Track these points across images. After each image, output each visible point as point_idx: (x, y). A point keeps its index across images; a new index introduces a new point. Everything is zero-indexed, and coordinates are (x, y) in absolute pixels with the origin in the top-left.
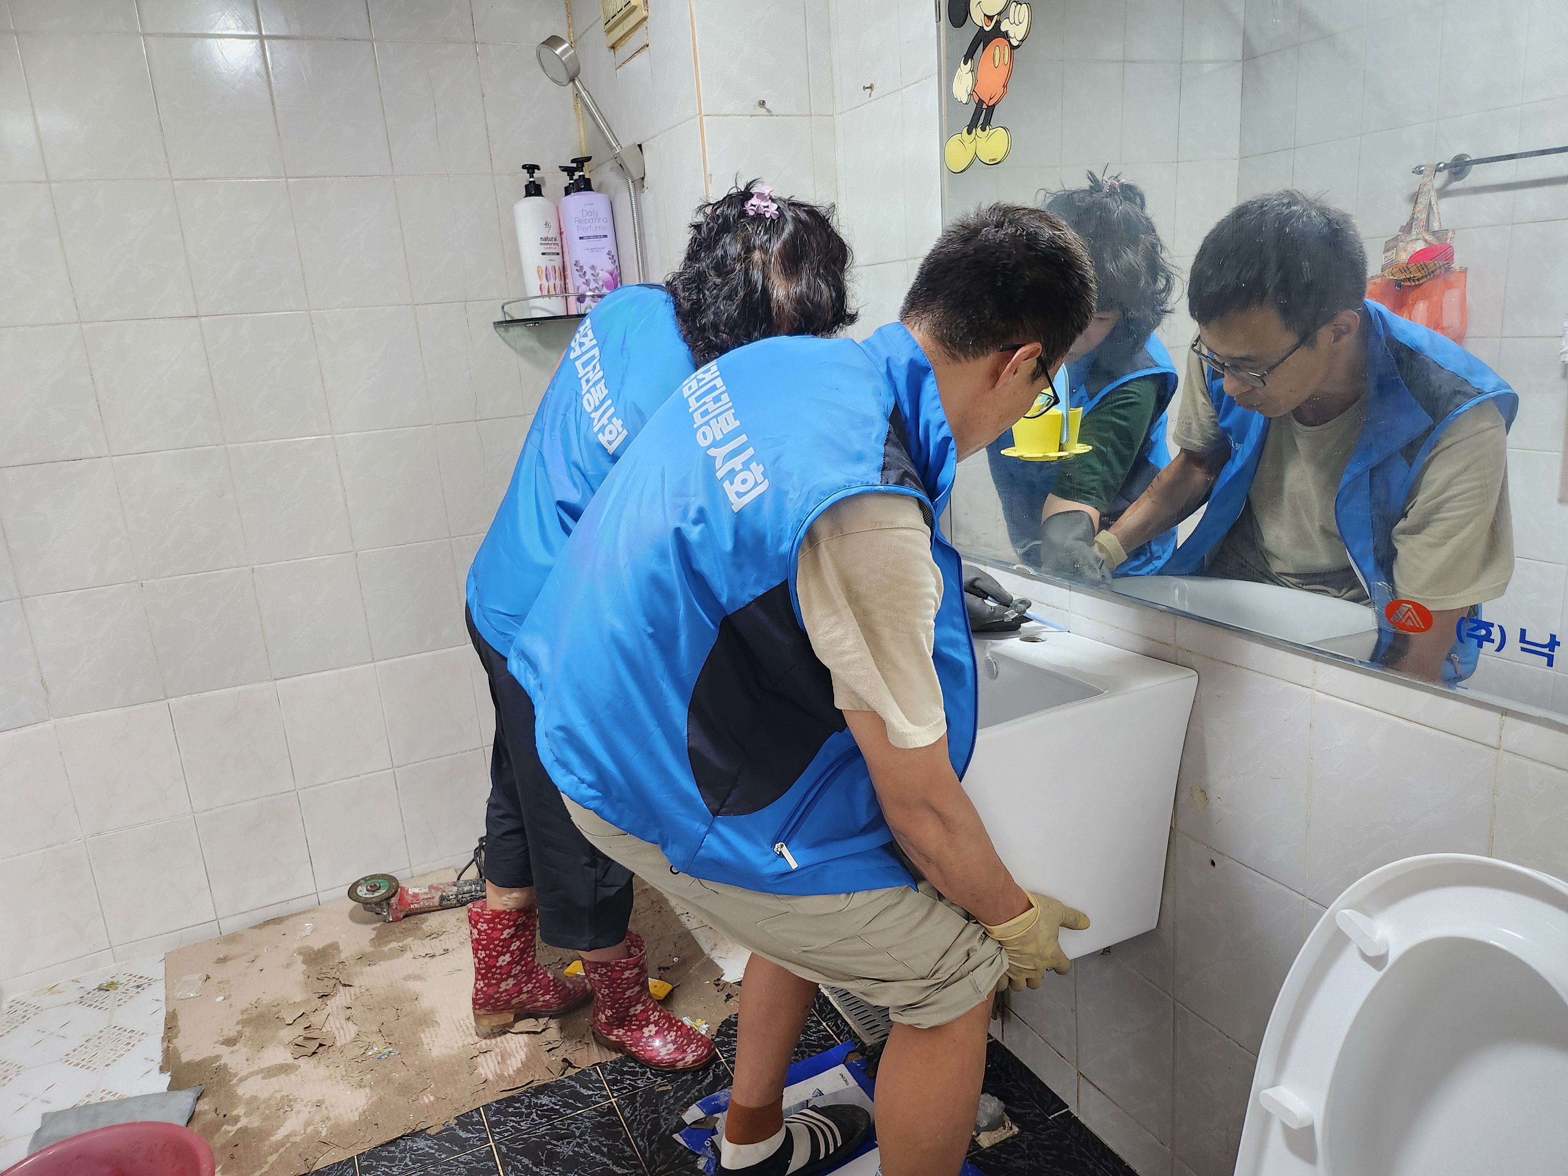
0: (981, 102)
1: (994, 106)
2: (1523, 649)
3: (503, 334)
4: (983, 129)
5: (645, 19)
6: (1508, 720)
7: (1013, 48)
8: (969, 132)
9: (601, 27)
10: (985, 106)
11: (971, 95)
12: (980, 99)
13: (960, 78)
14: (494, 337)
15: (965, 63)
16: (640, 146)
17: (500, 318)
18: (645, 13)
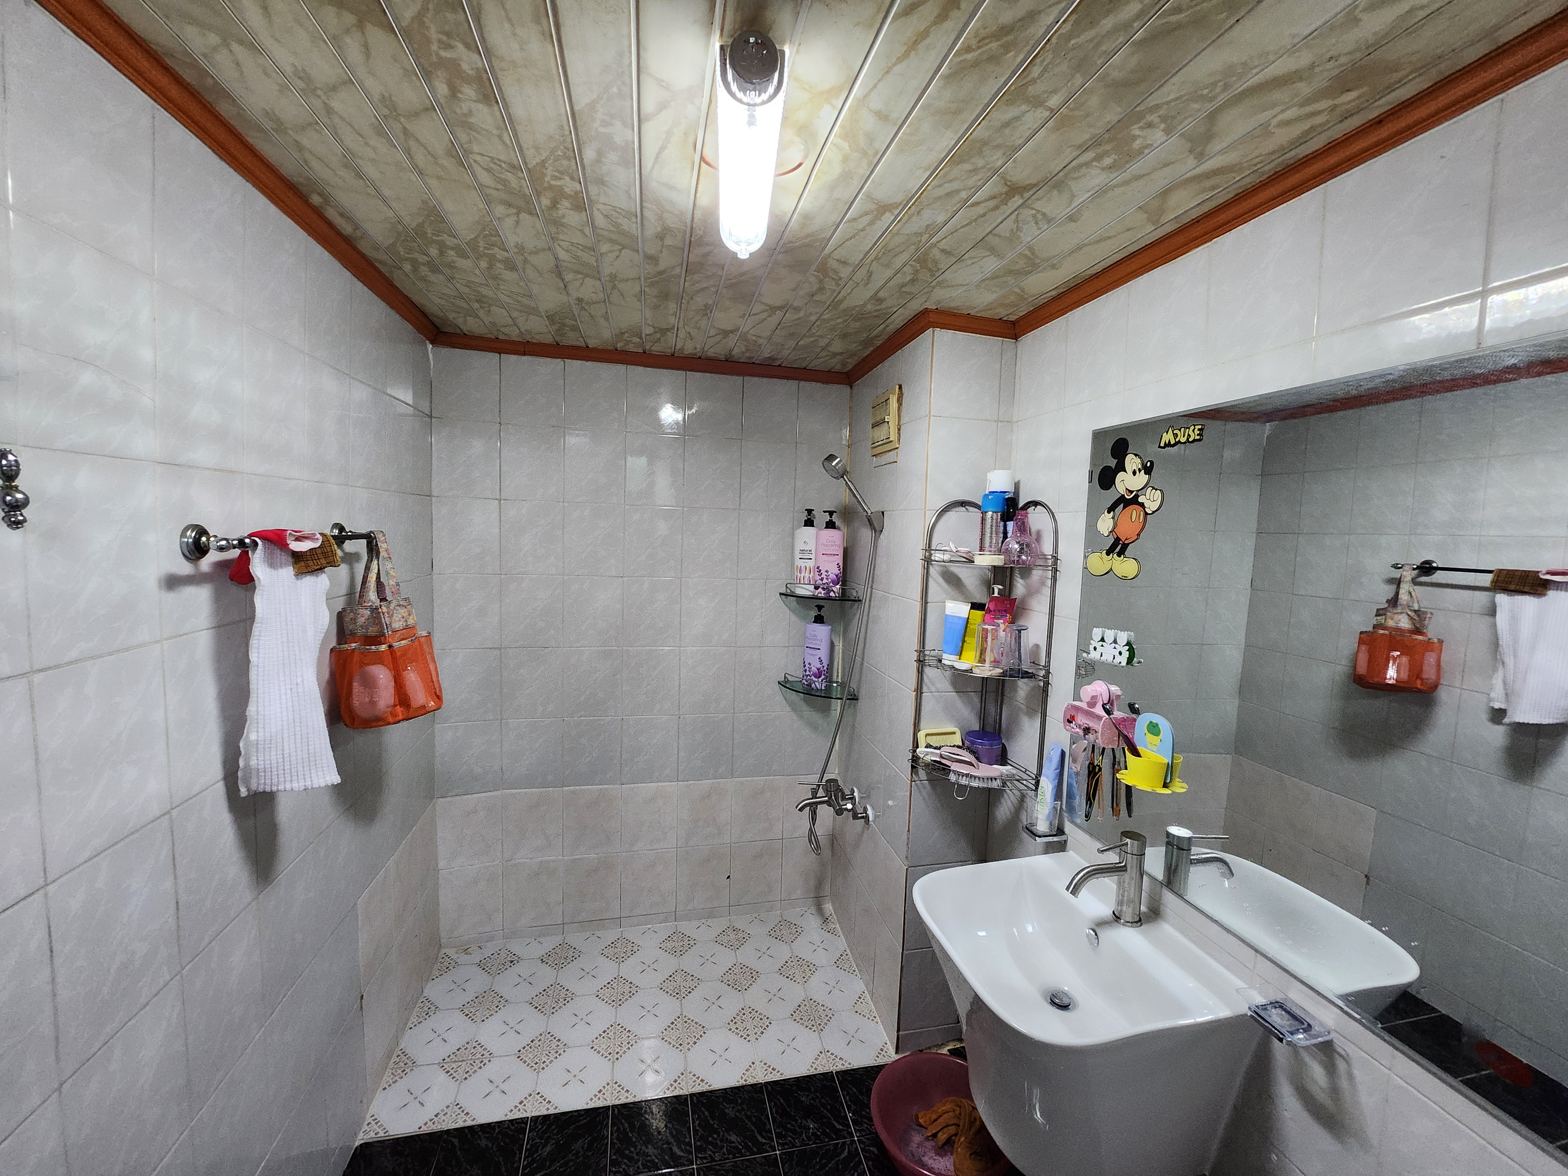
3: (785, 599)
5: (897, 448)
7: (1146, 514)
9: (870, 446)
13: (1104, 520)
14: (779, 602)
15: (1109, 512)
16: (883, 513)
17: (783, 590)
18: (897, 446)
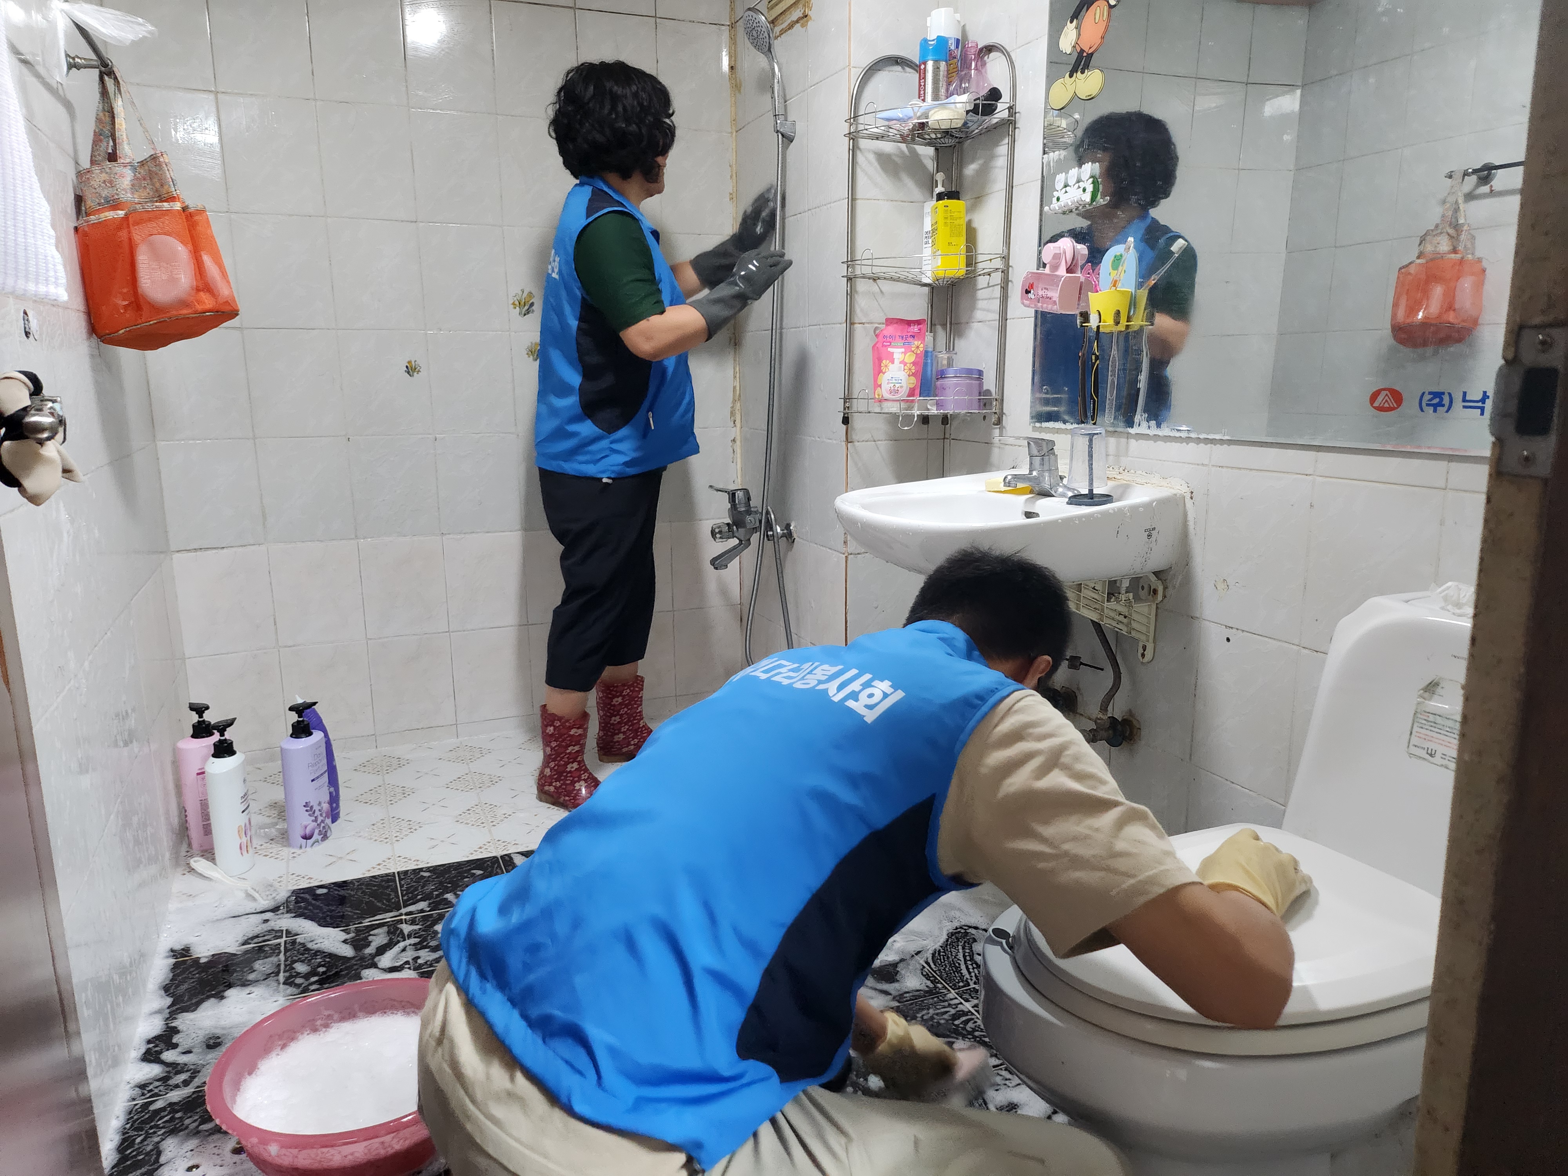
0: (1082, 51)
1: (1092, 54)
2: (1465, 407)
4: (1082, 73)
6: (1453, 465)
8: (1071, 76)
10: (1085, 54)
11: (1074, 47)
12: (1081, 49)
13: (1066, 34)
